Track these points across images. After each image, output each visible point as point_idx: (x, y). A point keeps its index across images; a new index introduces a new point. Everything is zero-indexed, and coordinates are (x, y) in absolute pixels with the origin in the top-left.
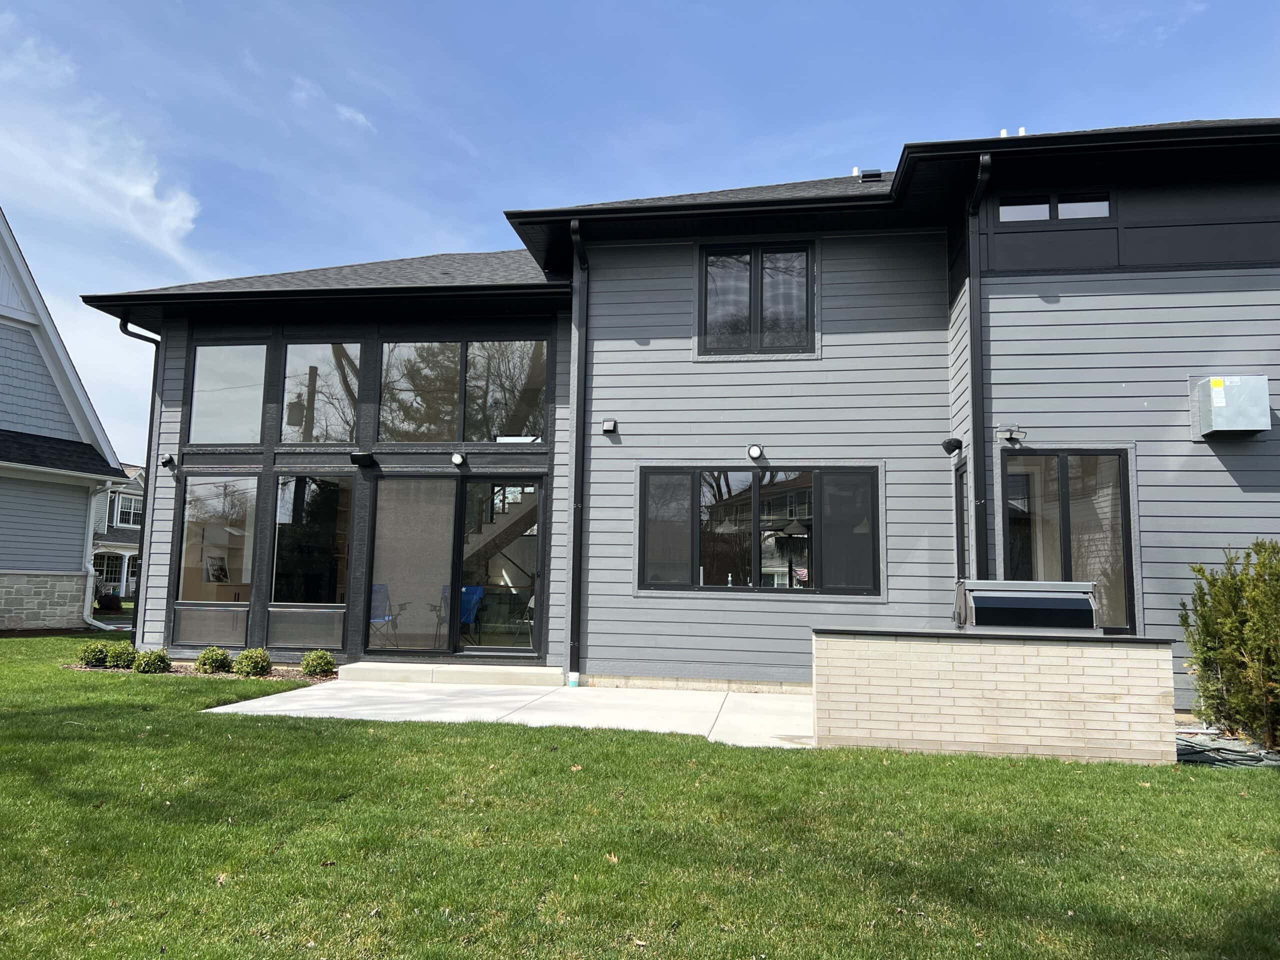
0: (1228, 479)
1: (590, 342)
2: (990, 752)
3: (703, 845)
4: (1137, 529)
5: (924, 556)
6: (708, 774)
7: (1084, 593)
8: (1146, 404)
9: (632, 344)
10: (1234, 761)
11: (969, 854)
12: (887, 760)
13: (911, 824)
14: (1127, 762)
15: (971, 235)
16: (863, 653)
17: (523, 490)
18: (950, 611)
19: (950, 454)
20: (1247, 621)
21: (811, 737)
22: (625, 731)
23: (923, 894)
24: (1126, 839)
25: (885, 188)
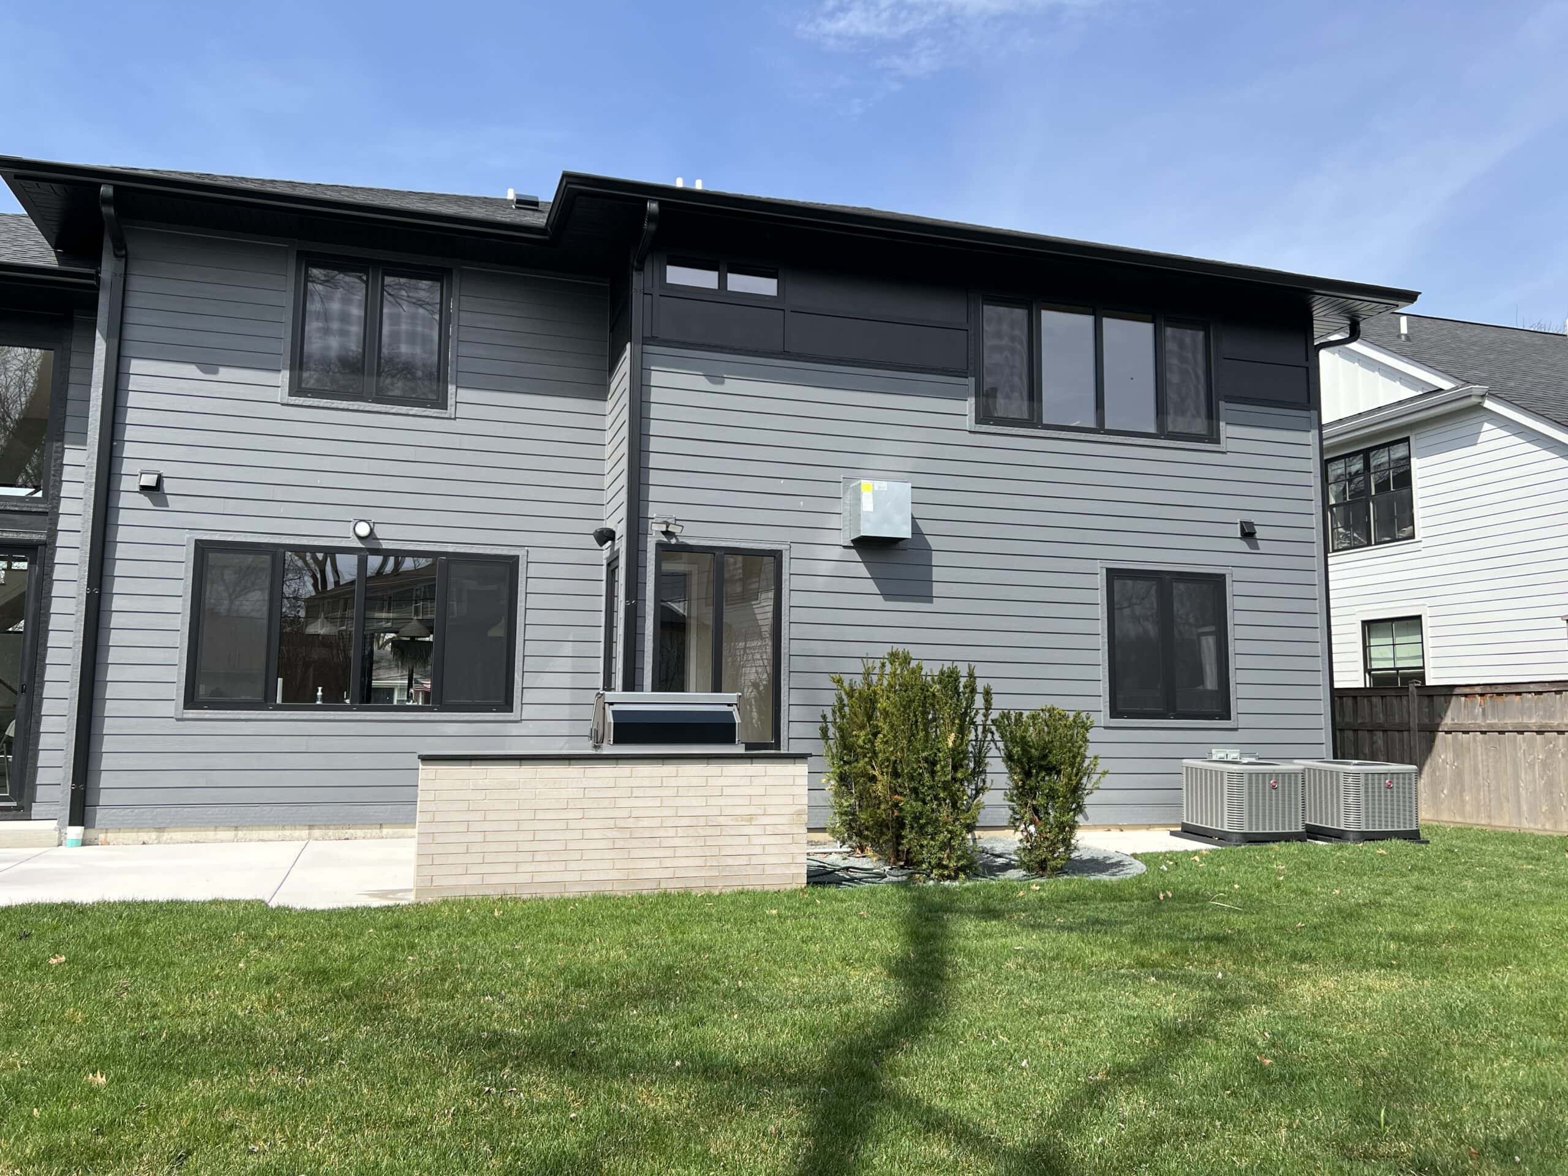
0: (871, 586)
1: (123, 361)
2: (619, 890)
3: (238, 1043)
4: (787, 637)
5: (567, 664)
6: (261, 949)
7: (729, 705)
8: (801, 503)
9: (192, 371)
10: (860, 879)
11: (578, 1012)
12: (499, 910)
13: (516, 984)
14: (759, 889)
15: (634, 294)
16: (480, 782)
17: (10, 565)
18: (586, 728)
19: (601, 546)
20: (879, 733)
21: (411, 890)
22: (144, 903)
23: (519, 1065)
24: (745, 974)
25: (539, 220)
